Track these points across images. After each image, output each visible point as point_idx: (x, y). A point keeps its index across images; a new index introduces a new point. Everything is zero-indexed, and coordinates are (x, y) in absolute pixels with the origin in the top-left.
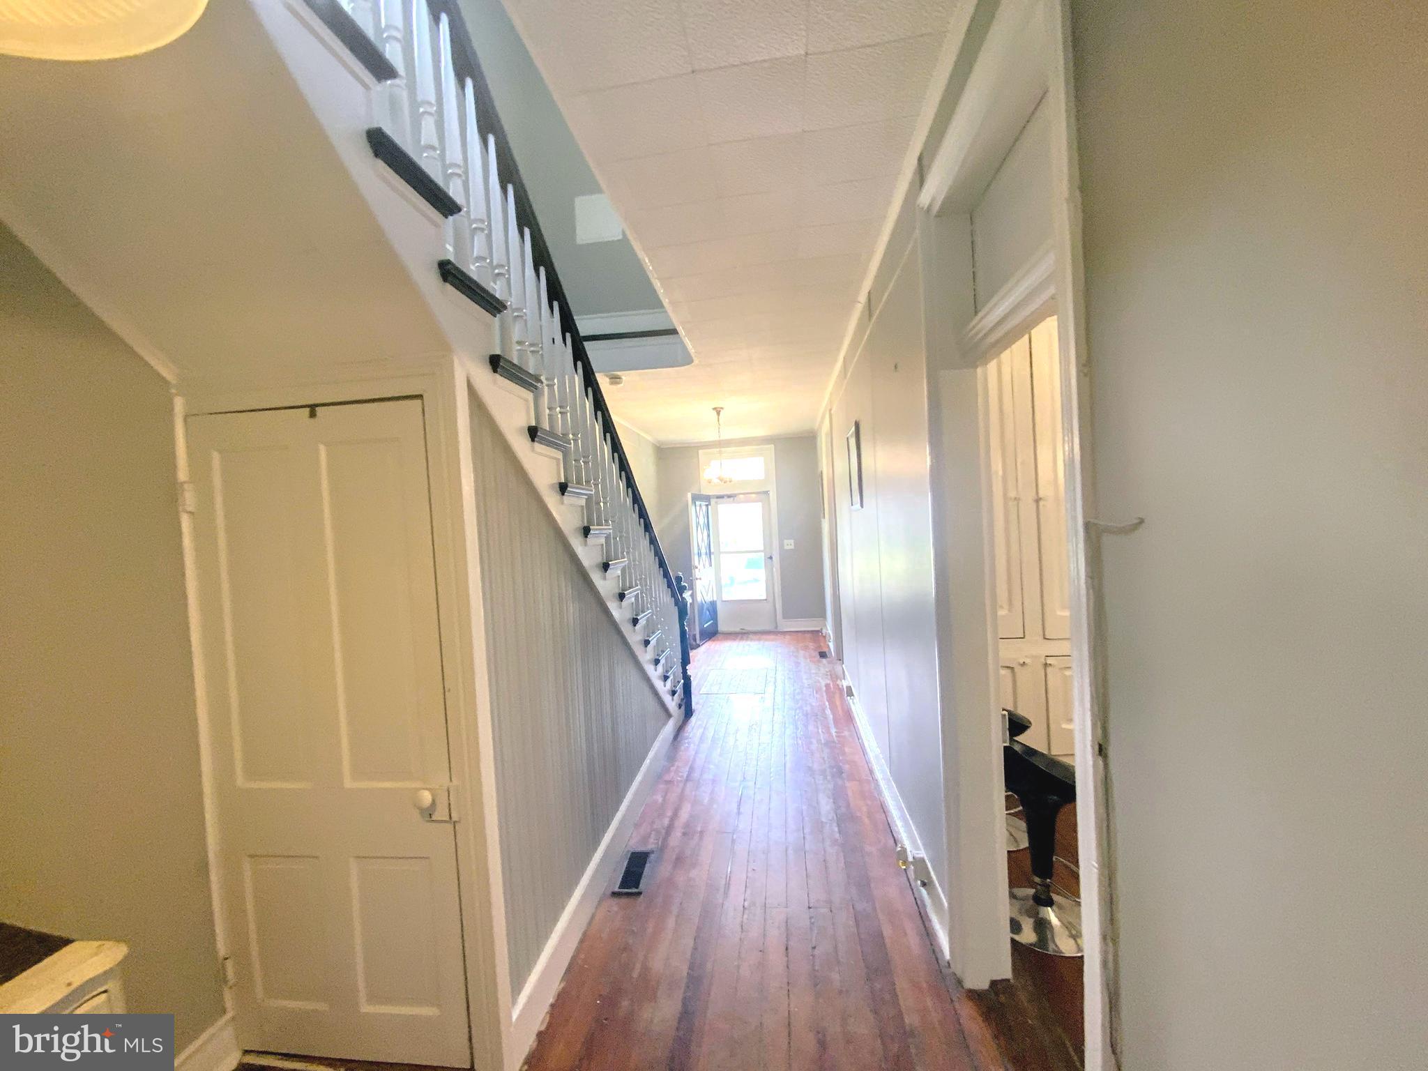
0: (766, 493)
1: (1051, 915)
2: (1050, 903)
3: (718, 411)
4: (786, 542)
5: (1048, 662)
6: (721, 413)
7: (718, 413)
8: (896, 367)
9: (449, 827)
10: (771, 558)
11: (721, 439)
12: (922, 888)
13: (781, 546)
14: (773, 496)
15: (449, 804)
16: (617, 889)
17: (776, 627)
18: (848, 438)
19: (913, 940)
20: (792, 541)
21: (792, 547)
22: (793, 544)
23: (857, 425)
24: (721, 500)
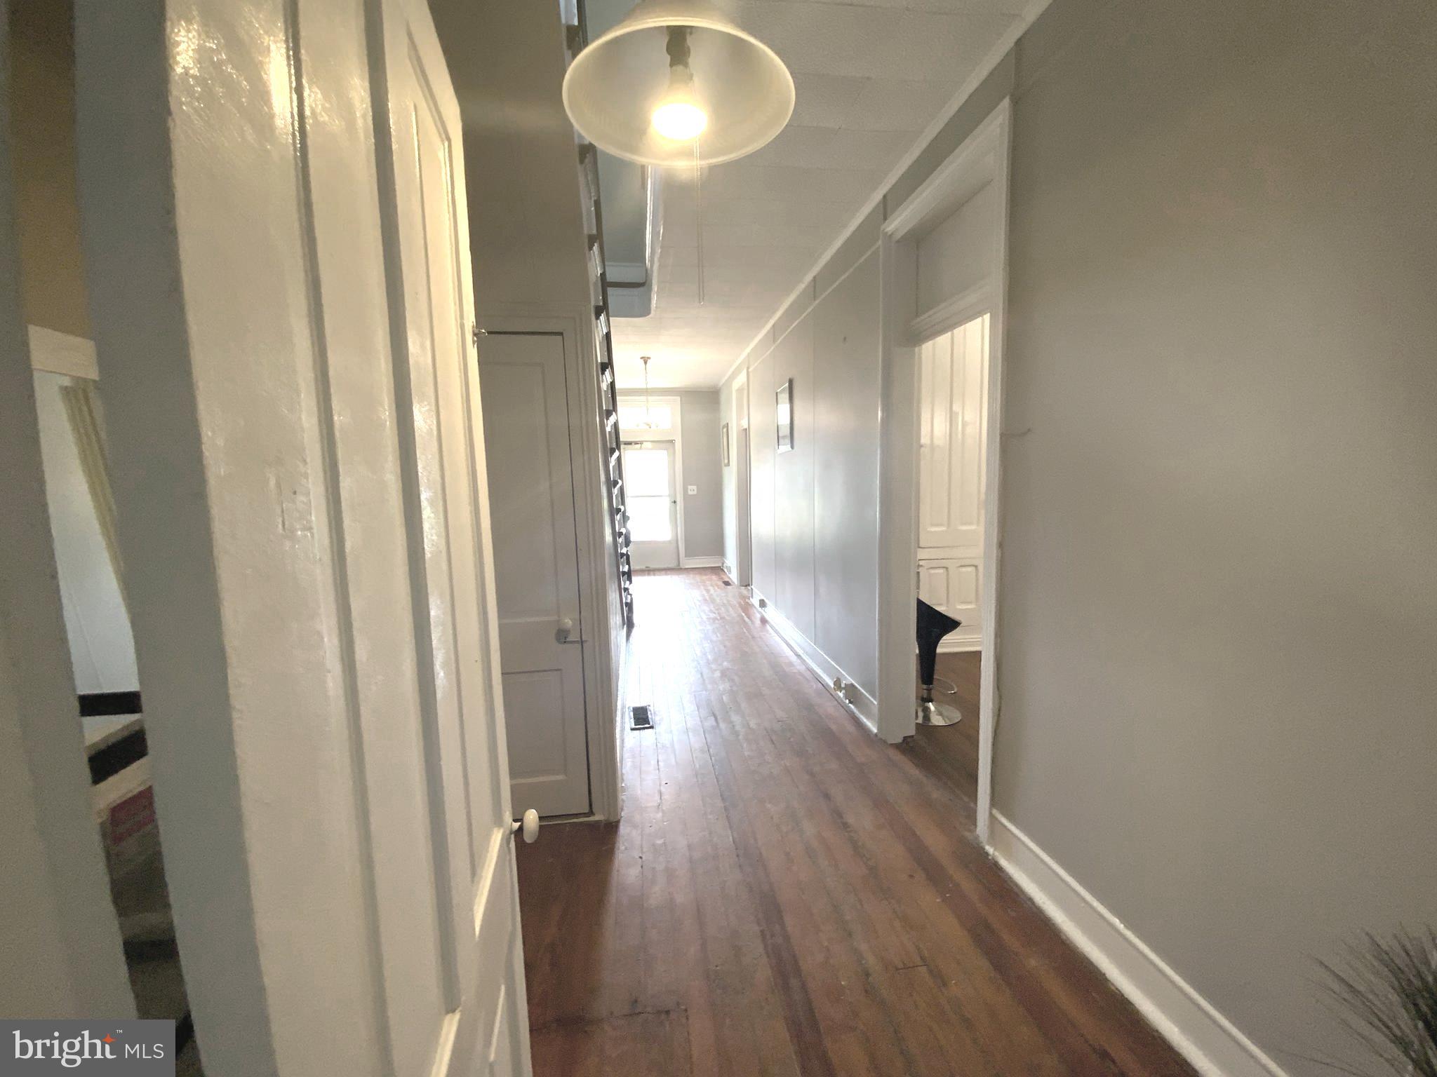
0: (672, 442)
1: (931, 706)
2: (931, 701)
3: (645, 360)
4: (690, 487)
5: (921, 564)
6: (648, 362)
7: (646, 363)
8: (845, 339)
9: (579, 646)
10: (675, 502)
11: (648, 387)
12: (850, 705)
13: (685, 490)
14: (678, 445)
15: (581, 629)
16: (633, 726)
17: (679, 565)
18: (777, 393)
19: (851, 728)
20: (695, 487)
21: (695, 492)
22: (696, 490)
23: (791, 382)
24: (629, 446)
